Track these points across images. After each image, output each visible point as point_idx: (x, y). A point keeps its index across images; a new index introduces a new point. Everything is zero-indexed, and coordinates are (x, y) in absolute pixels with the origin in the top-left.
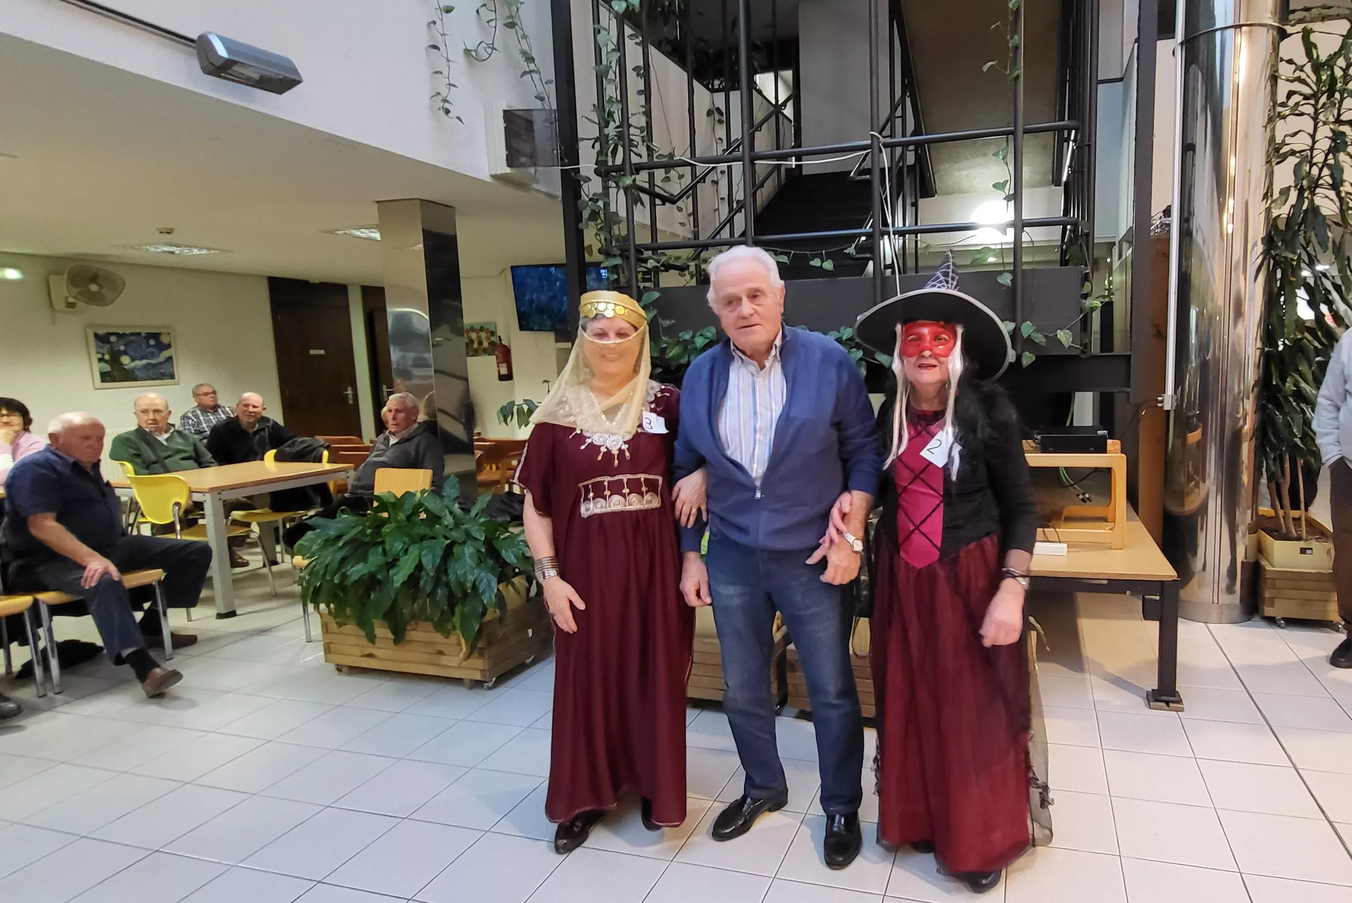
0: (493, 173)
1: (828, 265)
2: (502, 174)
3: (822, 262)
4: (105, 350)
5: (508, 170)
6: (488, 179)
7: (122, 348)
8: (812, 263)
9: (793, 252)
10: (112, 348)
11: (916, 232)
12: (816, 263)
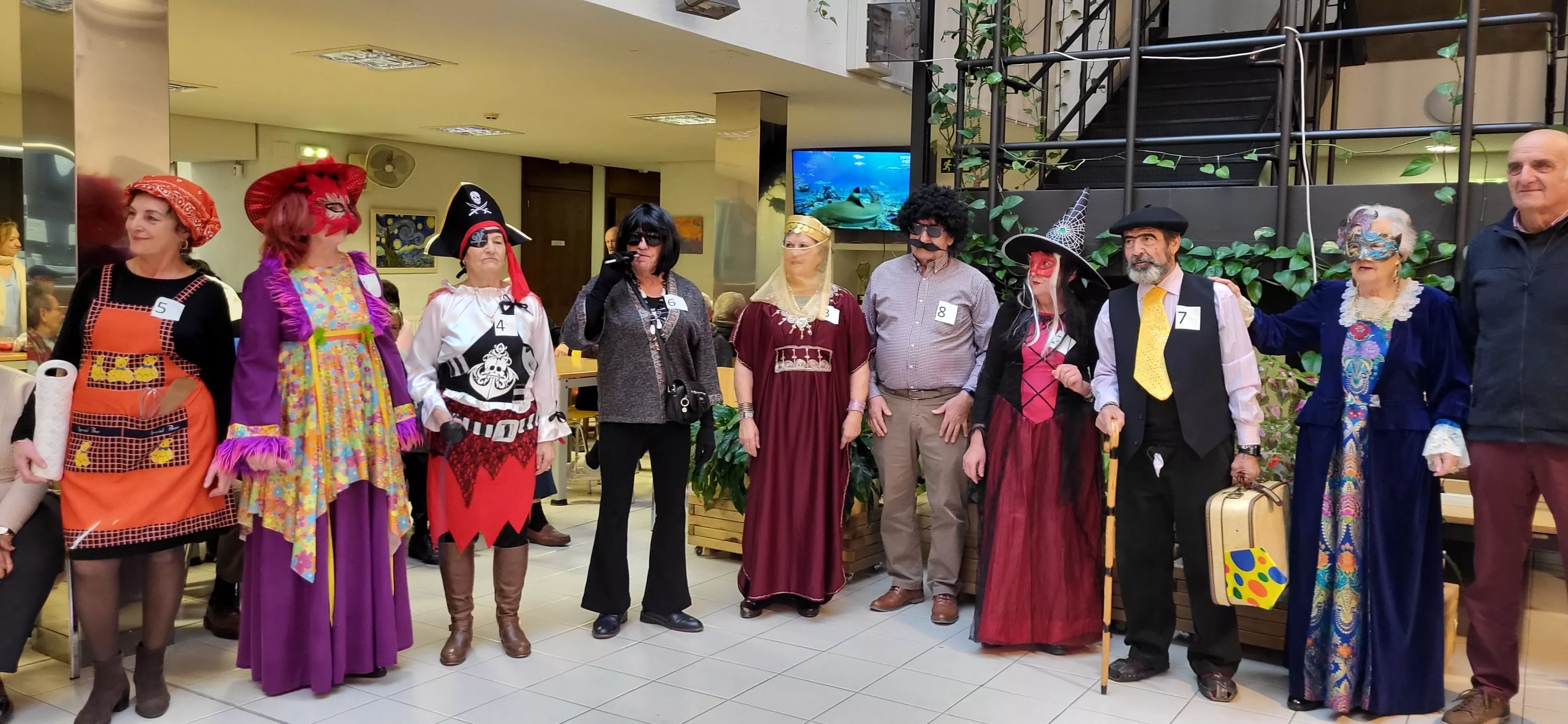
0: (849, 69)
1: (1223, 172)
2: (860, 70)
3: (1216, 169)
4: (382, 234)
5: (867, 65)
6: (845, 74)
7: (396, 232)
8: (1203, 169)
9: (1180, 156)
10: (388, 231)
11: (1332, 139)
12: (1208, 169)
